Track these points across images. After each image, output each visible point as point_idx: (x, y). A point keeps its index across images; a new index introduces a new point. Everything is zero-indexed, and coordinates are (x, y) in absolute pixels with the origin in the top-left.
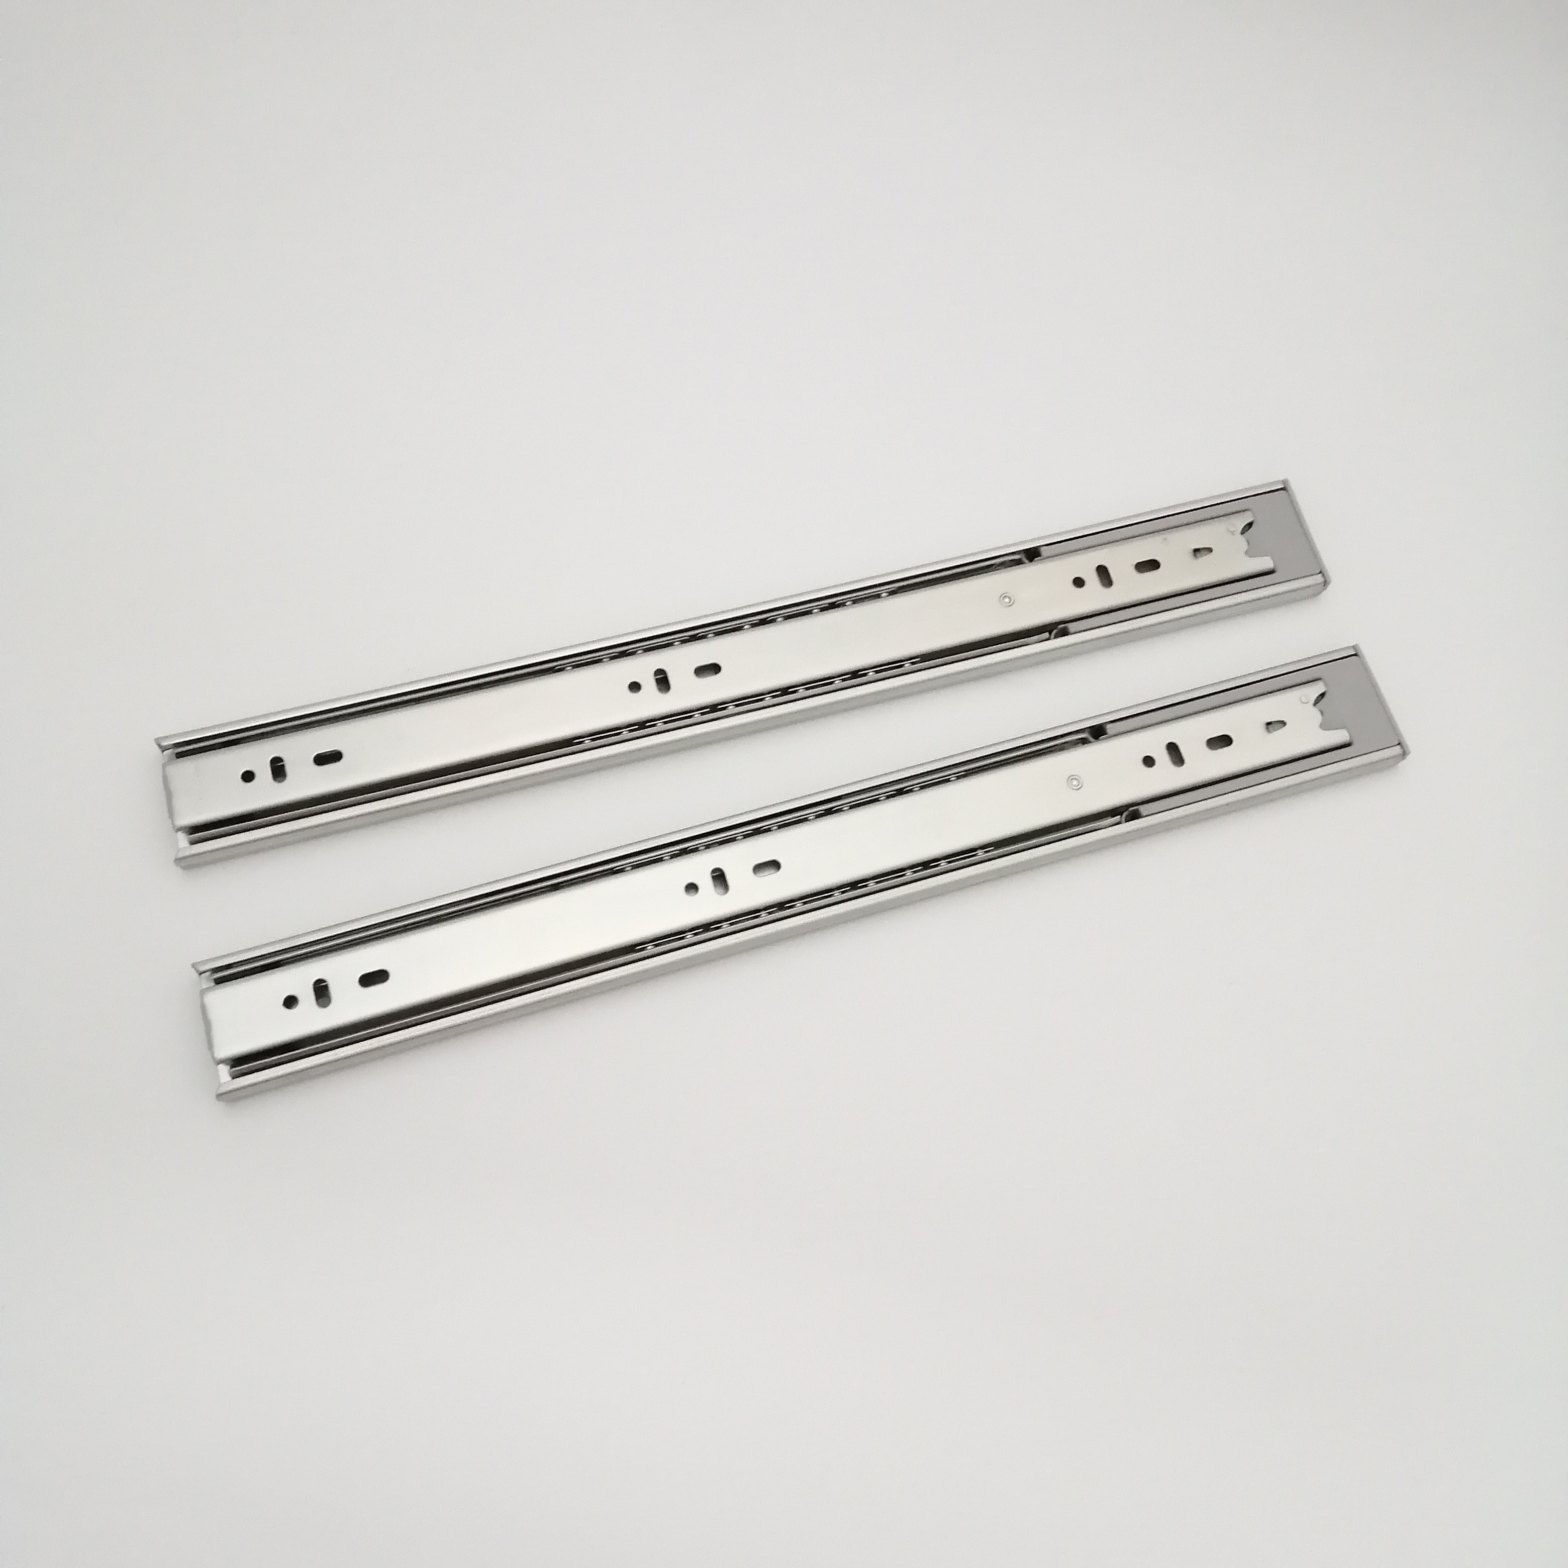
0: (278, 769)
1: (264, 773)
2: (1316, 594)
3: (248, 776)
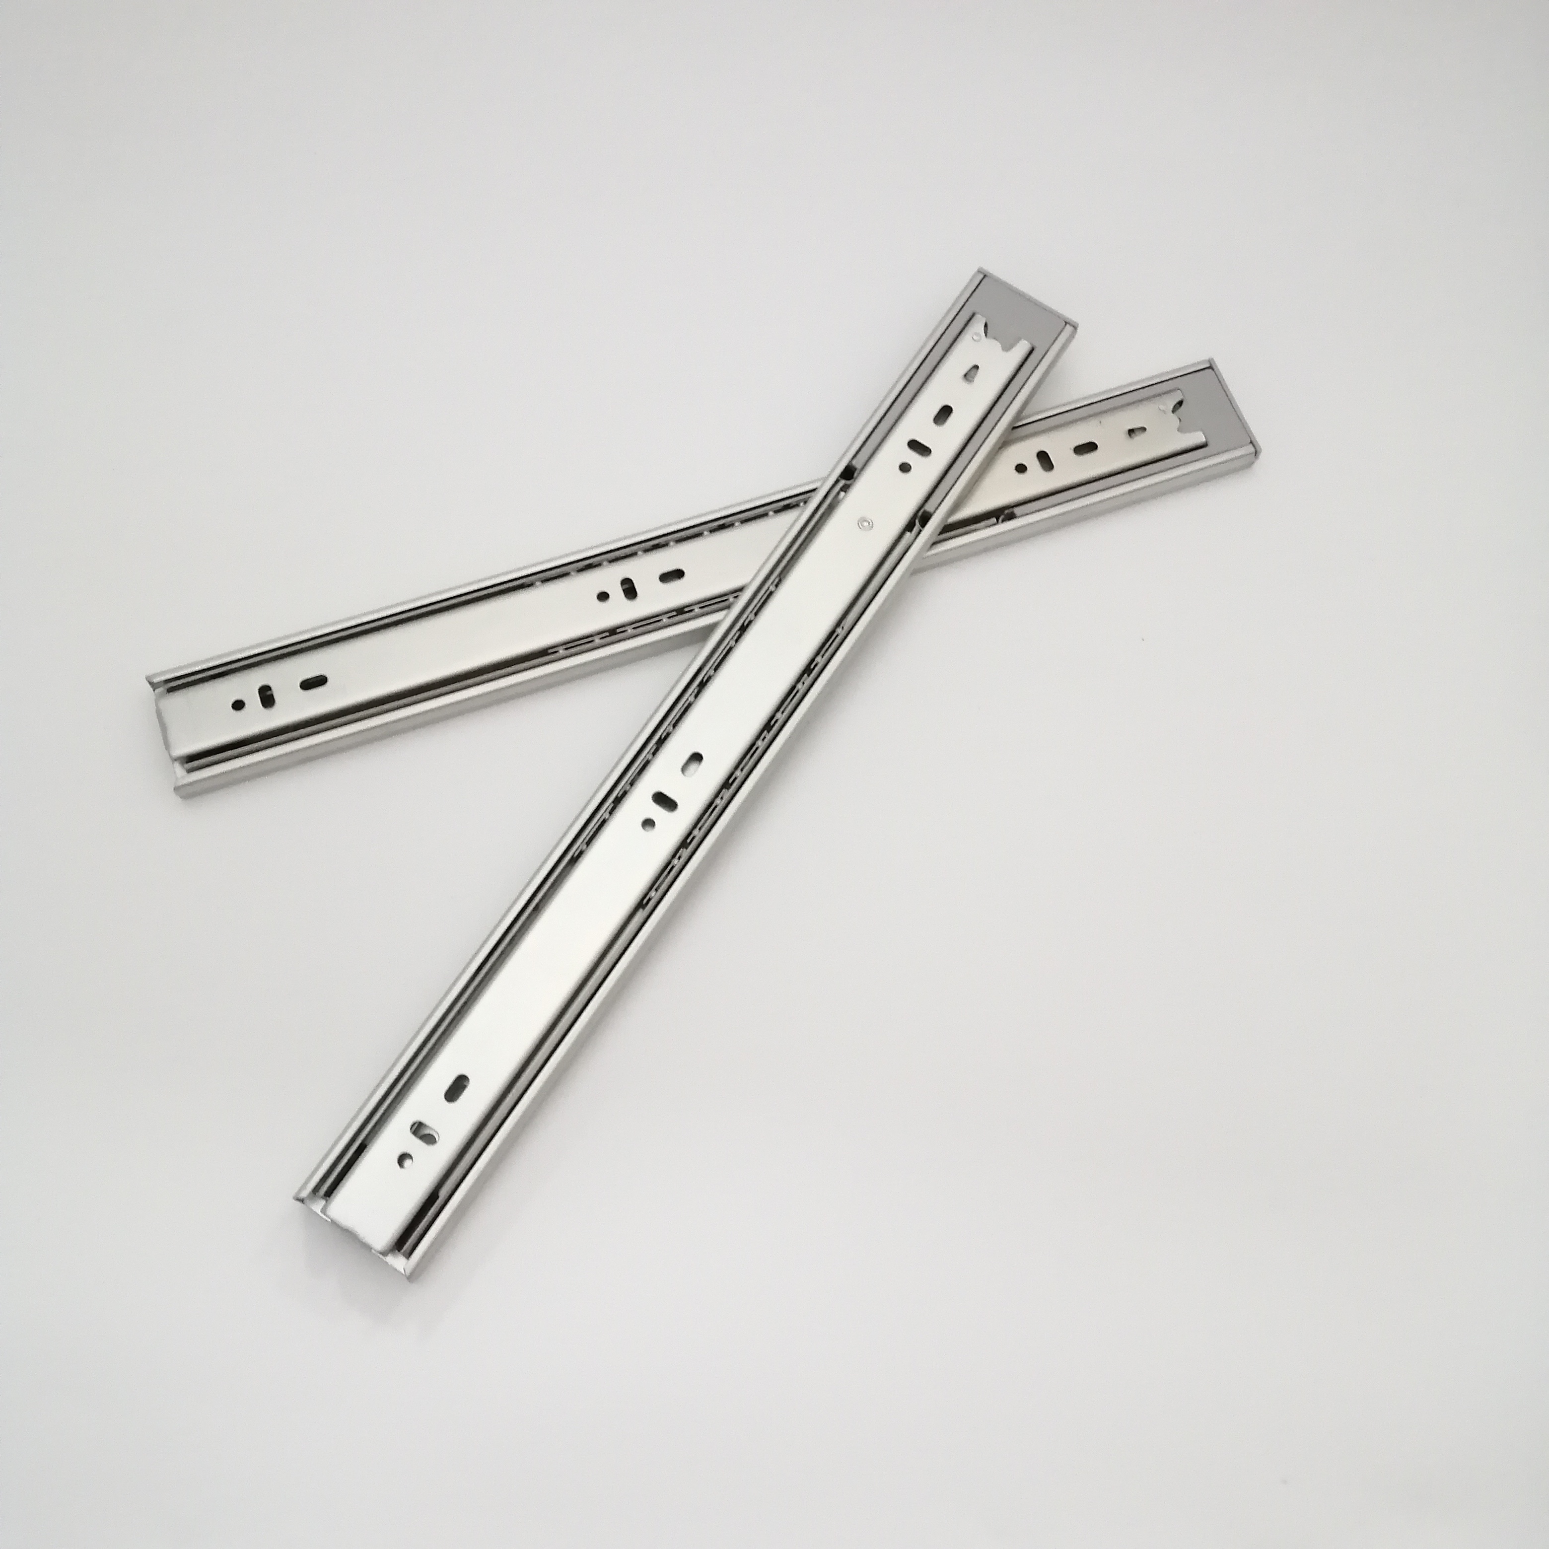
0: (267, 697)
1: (254, 701)
3: (238, 705)
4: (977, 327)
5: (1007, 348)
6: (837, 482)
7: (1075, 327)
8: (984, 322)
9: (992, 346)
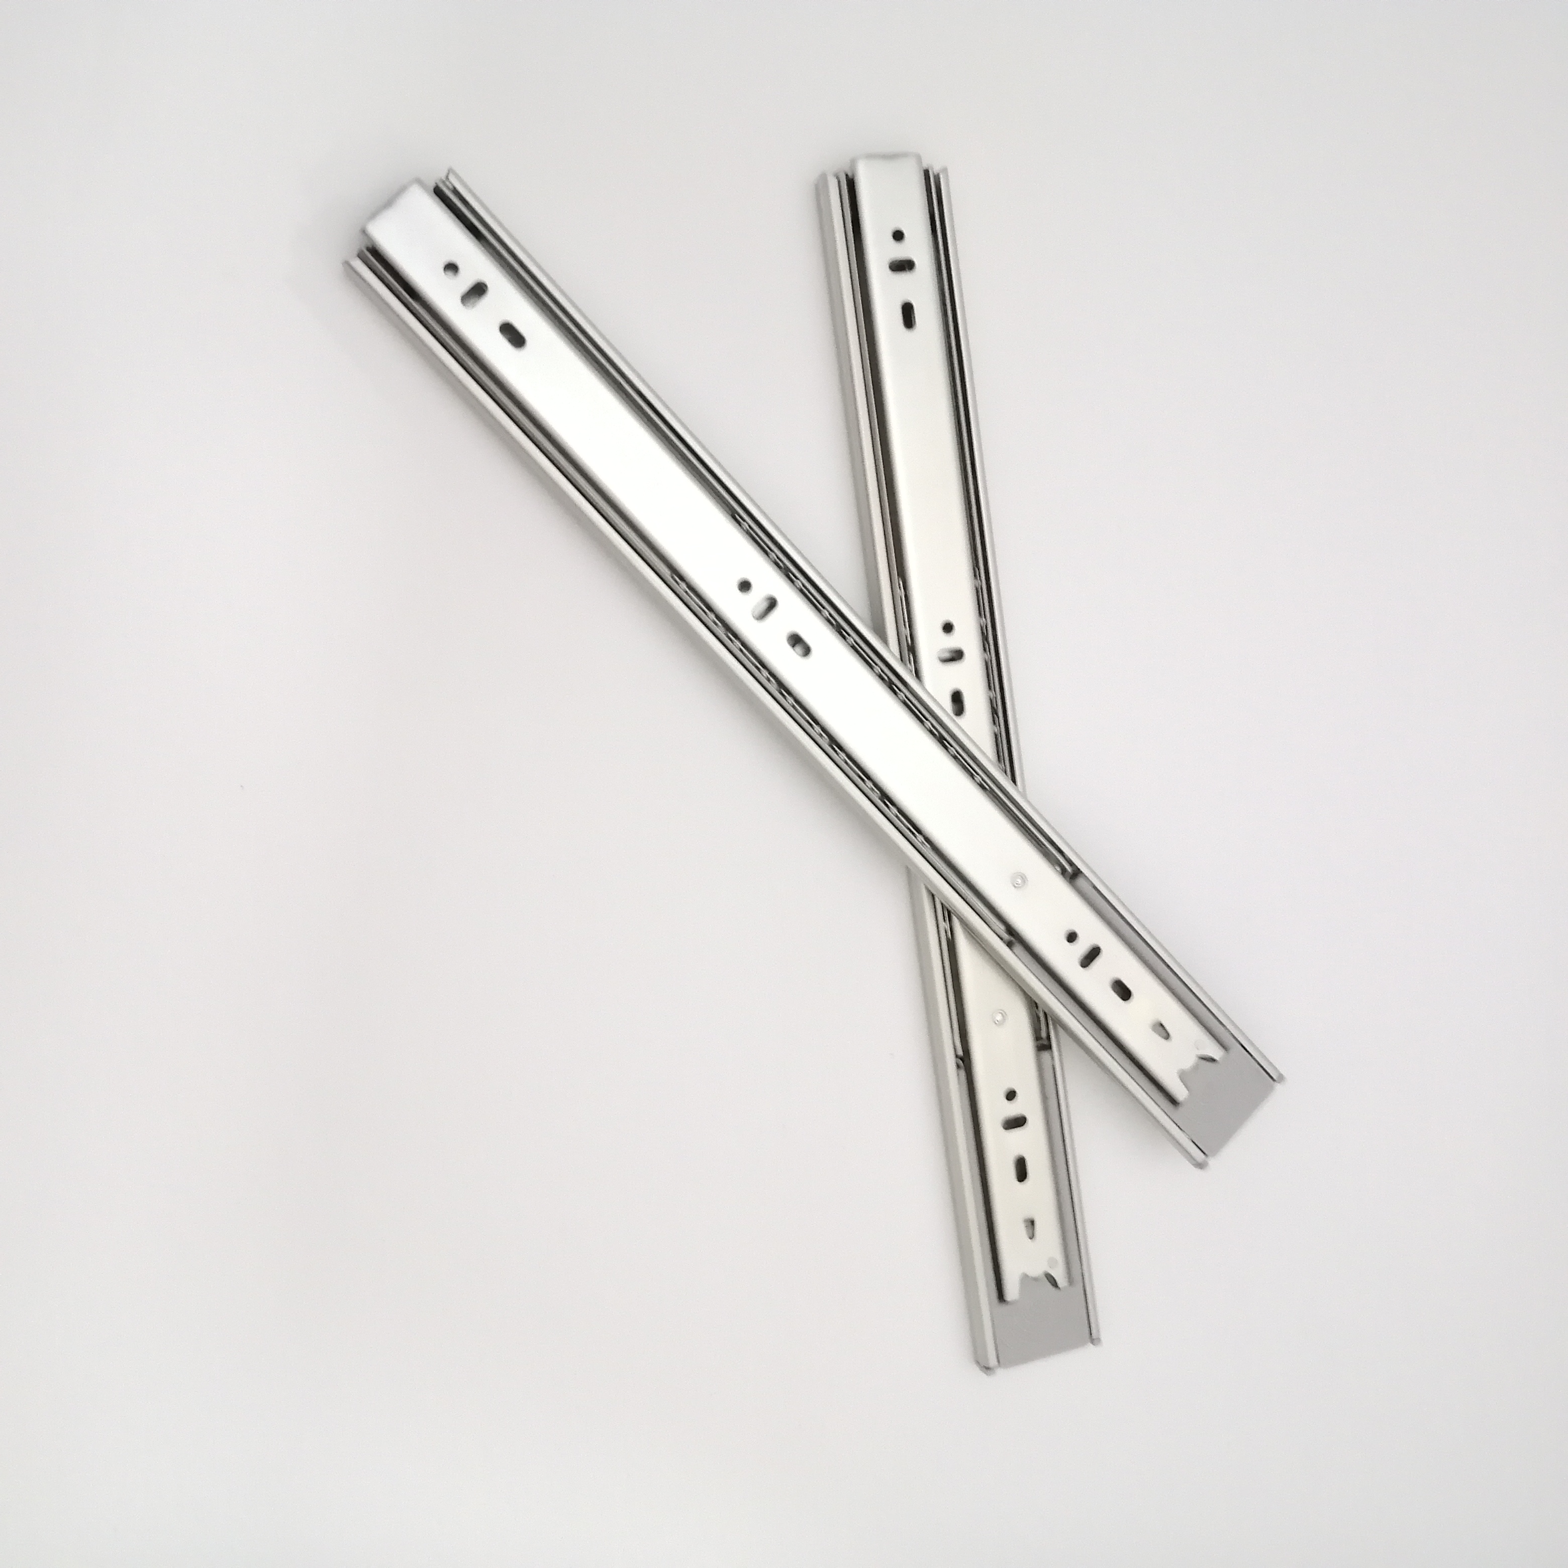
0: (903, 266)
1: (900, 252)
2: (978, 1363)
3: (898, 236)
4: (1214, 1051)
5: (1183, 1076)
6: (1071, 863)
7: (1200, 1166)
8: (1215, 1058)
9: (1188, 1061)
